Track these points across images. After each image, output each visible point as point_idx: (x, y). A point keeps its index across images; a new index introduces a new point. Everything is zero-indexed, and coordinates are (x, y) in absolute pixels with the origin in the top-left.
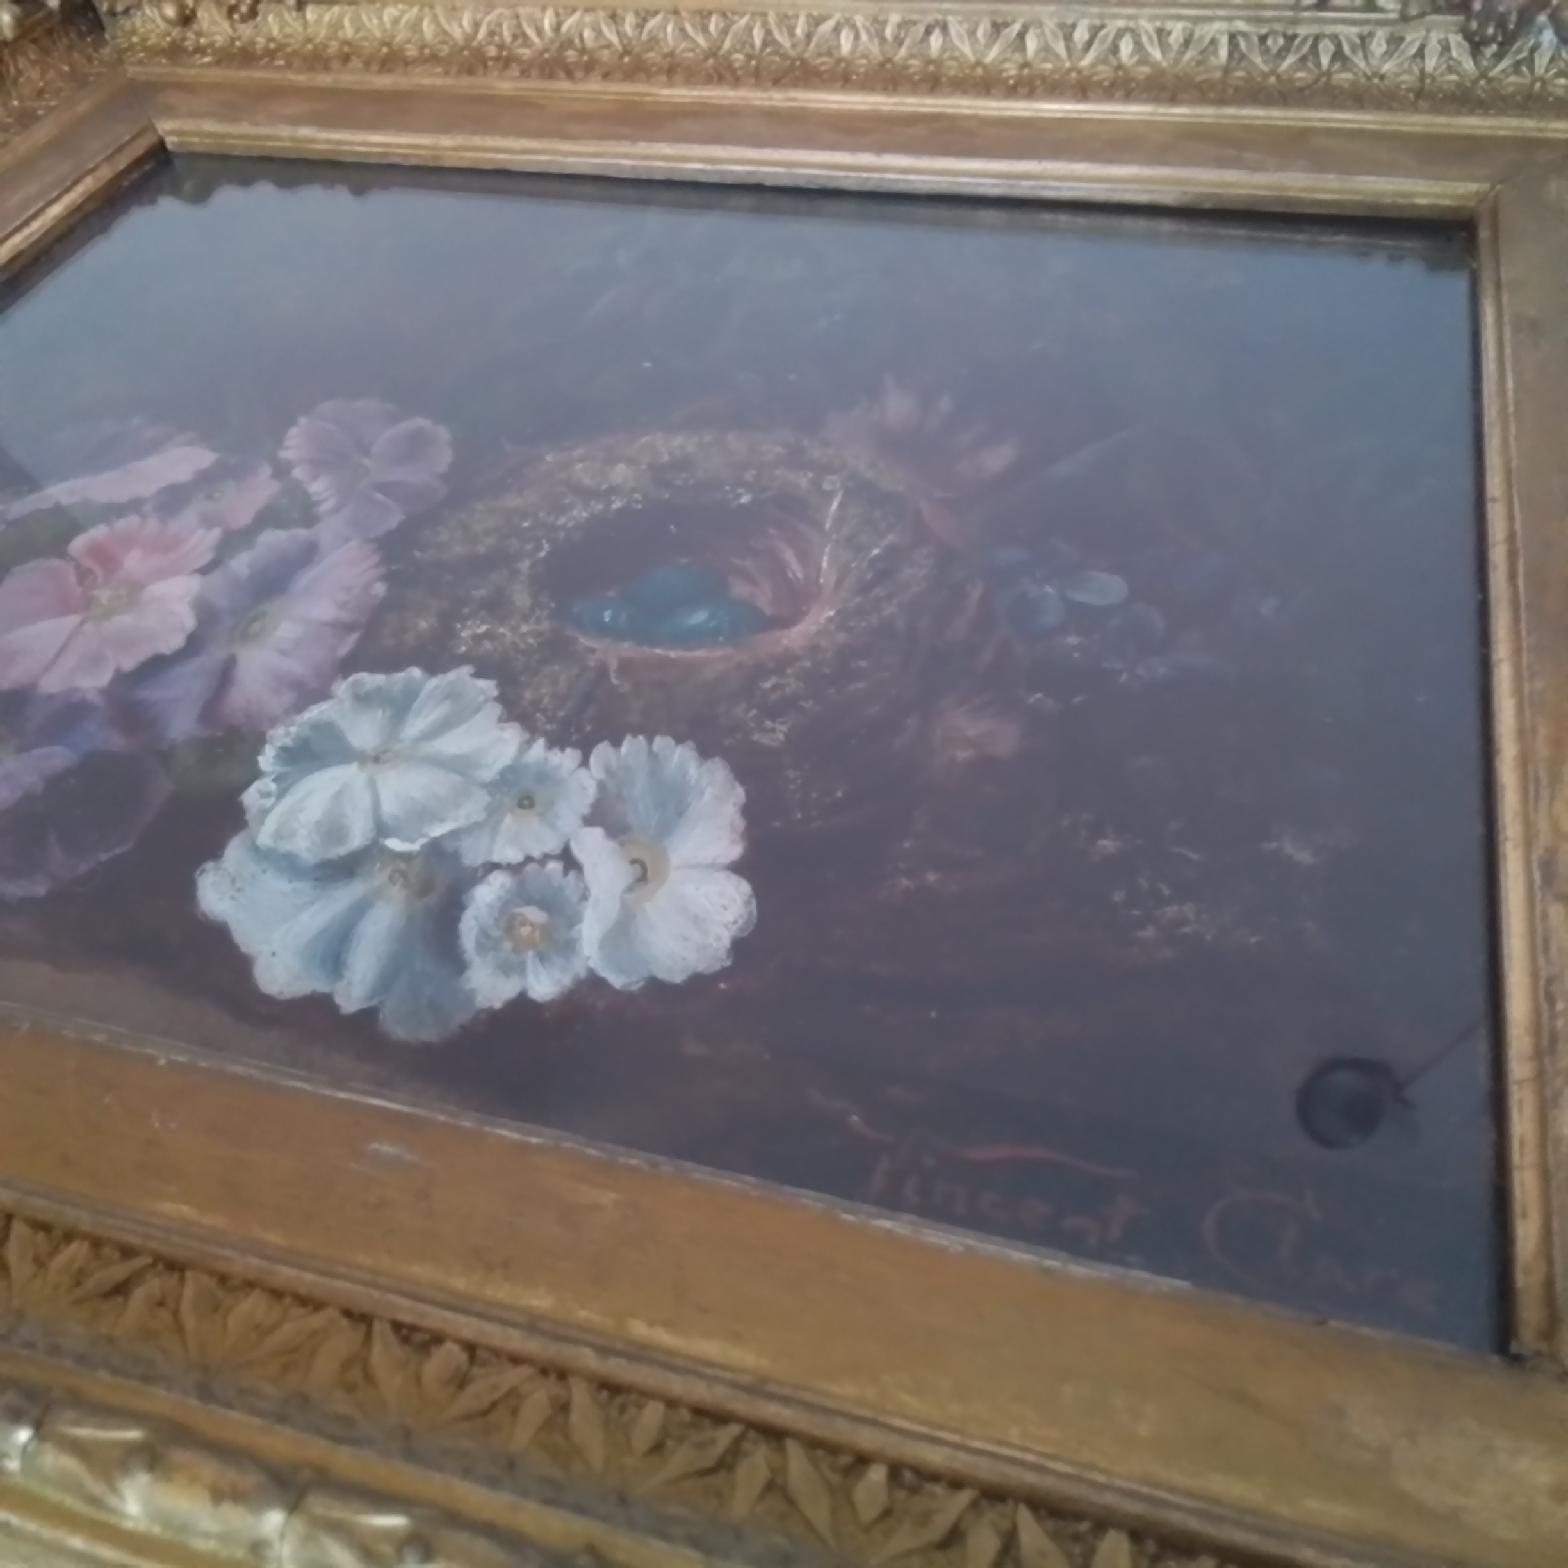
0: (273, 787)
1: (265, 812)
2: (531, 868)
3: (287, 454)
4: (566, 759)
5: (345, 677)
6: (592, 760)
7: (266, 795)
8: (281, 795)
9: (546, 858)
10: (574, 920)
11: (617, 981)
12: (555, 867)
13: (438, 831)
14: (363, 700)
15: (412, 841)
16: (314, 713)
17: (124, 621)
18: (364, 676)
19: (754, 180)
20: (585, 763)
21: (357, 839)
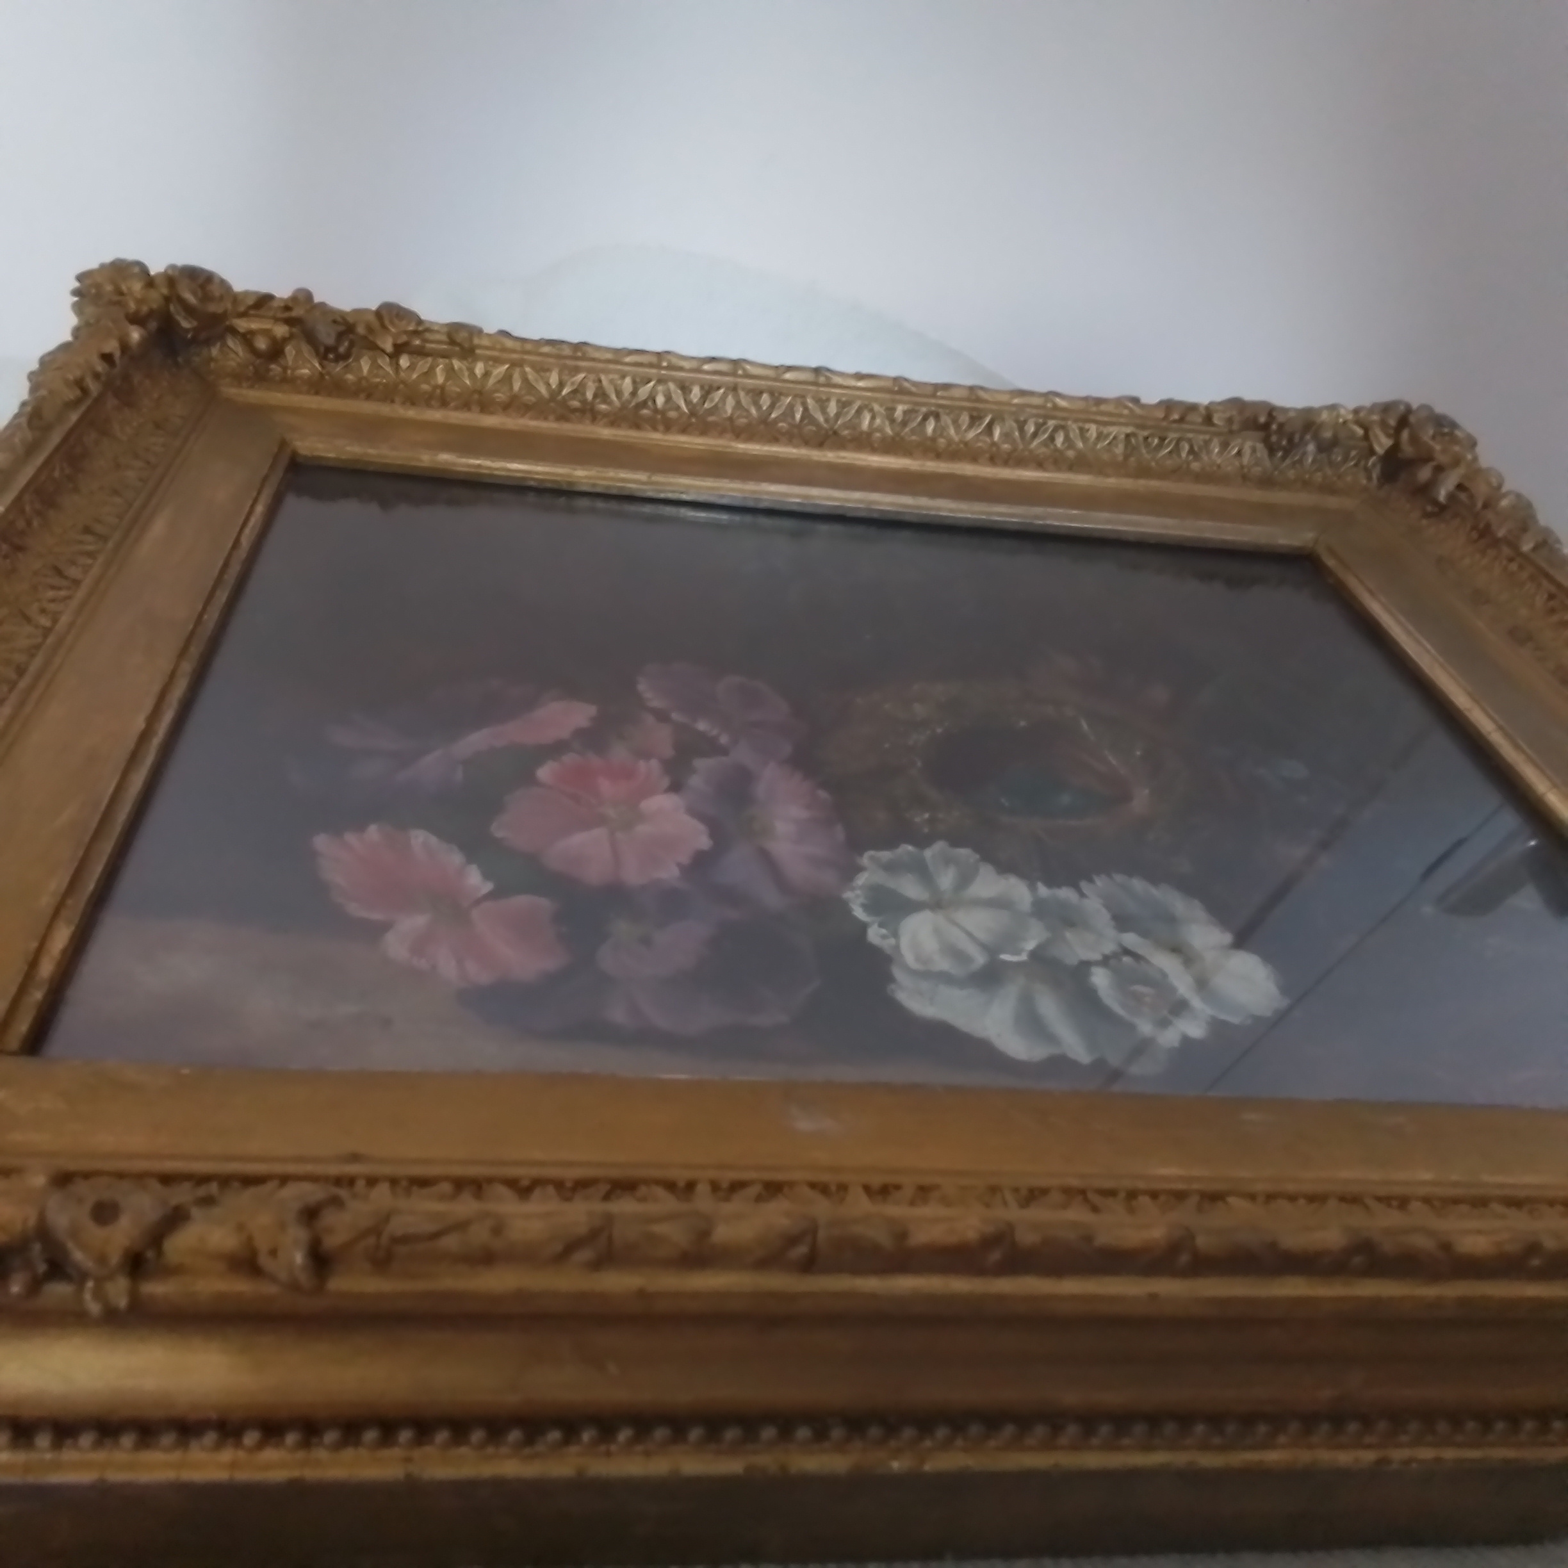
0: (884, 931)
1: (897, 947)
2: (1112, 962)
3: (656, 703)
4: (1066, 893)
5: (861, 855)
6: (1085, 892)
7: (884, 937)
8: (895, 934)
9: (1115, 955)
10: (1173, 990)
11: (1235, 1020)
12: (1126, 959)
13: (1031, 945)
14: (891, 868)
15: (1017, 952)
16: (862, 879)
17: (643, 829)
18: (872, 853)
19: (840, 512)
20: (1082, 895)
21: (980, 959)
